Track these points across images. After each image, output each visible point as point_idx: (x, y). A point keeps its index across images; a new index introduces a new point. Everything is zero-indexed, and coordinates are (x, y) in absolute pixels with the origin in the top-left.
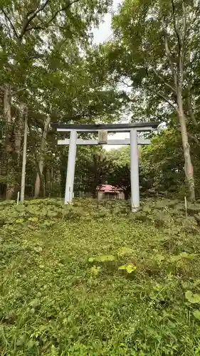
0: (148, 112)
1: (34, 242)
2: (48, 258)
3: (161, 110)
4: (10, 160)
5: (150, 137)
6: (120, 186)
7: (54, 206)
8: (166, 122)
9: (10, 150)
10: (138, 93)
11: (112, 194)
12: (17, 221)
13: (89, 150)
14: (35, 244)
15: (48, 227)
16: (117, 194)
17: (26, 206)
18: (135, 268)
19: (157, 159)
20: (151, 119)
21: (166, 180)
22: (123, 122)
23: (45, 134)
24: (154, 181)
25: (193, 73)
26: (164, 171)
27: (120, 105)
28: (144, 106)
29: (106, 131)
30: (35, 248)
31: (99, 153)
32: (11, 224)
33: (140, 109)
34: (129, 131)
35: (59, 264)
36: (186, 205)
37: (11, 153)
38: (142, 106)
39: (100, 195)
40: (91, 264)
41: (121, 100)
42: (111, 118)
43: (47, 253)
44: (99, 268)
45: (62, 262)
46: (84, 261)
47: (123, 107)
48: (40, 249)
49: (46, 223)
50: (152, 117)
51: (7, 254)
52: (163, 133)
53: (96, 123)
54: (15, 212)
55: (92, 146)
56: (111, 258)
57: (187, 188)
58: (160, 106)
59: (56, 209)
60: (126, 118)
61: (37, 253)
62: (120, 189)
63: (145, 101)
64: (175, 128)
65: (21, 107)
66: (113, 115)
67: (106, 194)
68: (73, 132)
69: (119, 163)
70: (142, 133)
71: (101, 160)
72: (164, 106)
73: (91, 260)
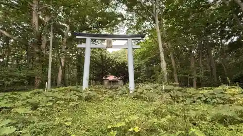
0: (137, 28)
1: (64, 119)
2: (77, 129)
3: (145, 27)
4: (37, 58)
5: (138, 44)
6: (119, 77)
7: (75, 92)
8: (148, 34)
9: (37, 51)
10: (130, 15)
11: (113, 82)
12: (48, 105)
13: (97, 52)
14: (65, 120)
15: (73, 107)
16: (117, 81)
17: (53, 92)
18: (140, 129)
19: (143, 58)
20: (139, 32)
21: (149, 71)
22: (121, 34)
23: (65, 40)
24: (141, 72)
25: (163, 6)
26: (147, 65)
27: (119, 22)
28: (134, 23)
29: (112, 39)
30: (66, 123)
31: (104, 54)
32: (43, 107)
33: (132, 25)
34: (127, 40)
35: (87, 132)
36: (164, 87)
37: (38, 53)
38: (133, 24)
39: (106, 83)
40: (110, 130)
41: (119, 19)
42: (113, 30)
43: (75, 126)
44: (116, 131)
45: (88, 131)
46: (103, 128)
47: (121, 23)
48: (70, 123)
49: (71, 104)
50: (139, 31)
51: (44, 130)
52: (146, 41)
53: (102, 33)
54: (45, 98)
55: (100, 49)
56: (124, 124)
57: (163, 76)
58: (144, 24)
59: (77, 94)
60: (122, 30)
61: (68, 127)
62: (120, 78)
63: (135, 20)
64: (153, 38)
65: (46, 19)
66: (114, 28)
67: (110, 81)
68: (88, 39)
69: (118, 60)
70: (133, 41)
71: (107, 59)
72: (147, 24)
73: (109, 127)
